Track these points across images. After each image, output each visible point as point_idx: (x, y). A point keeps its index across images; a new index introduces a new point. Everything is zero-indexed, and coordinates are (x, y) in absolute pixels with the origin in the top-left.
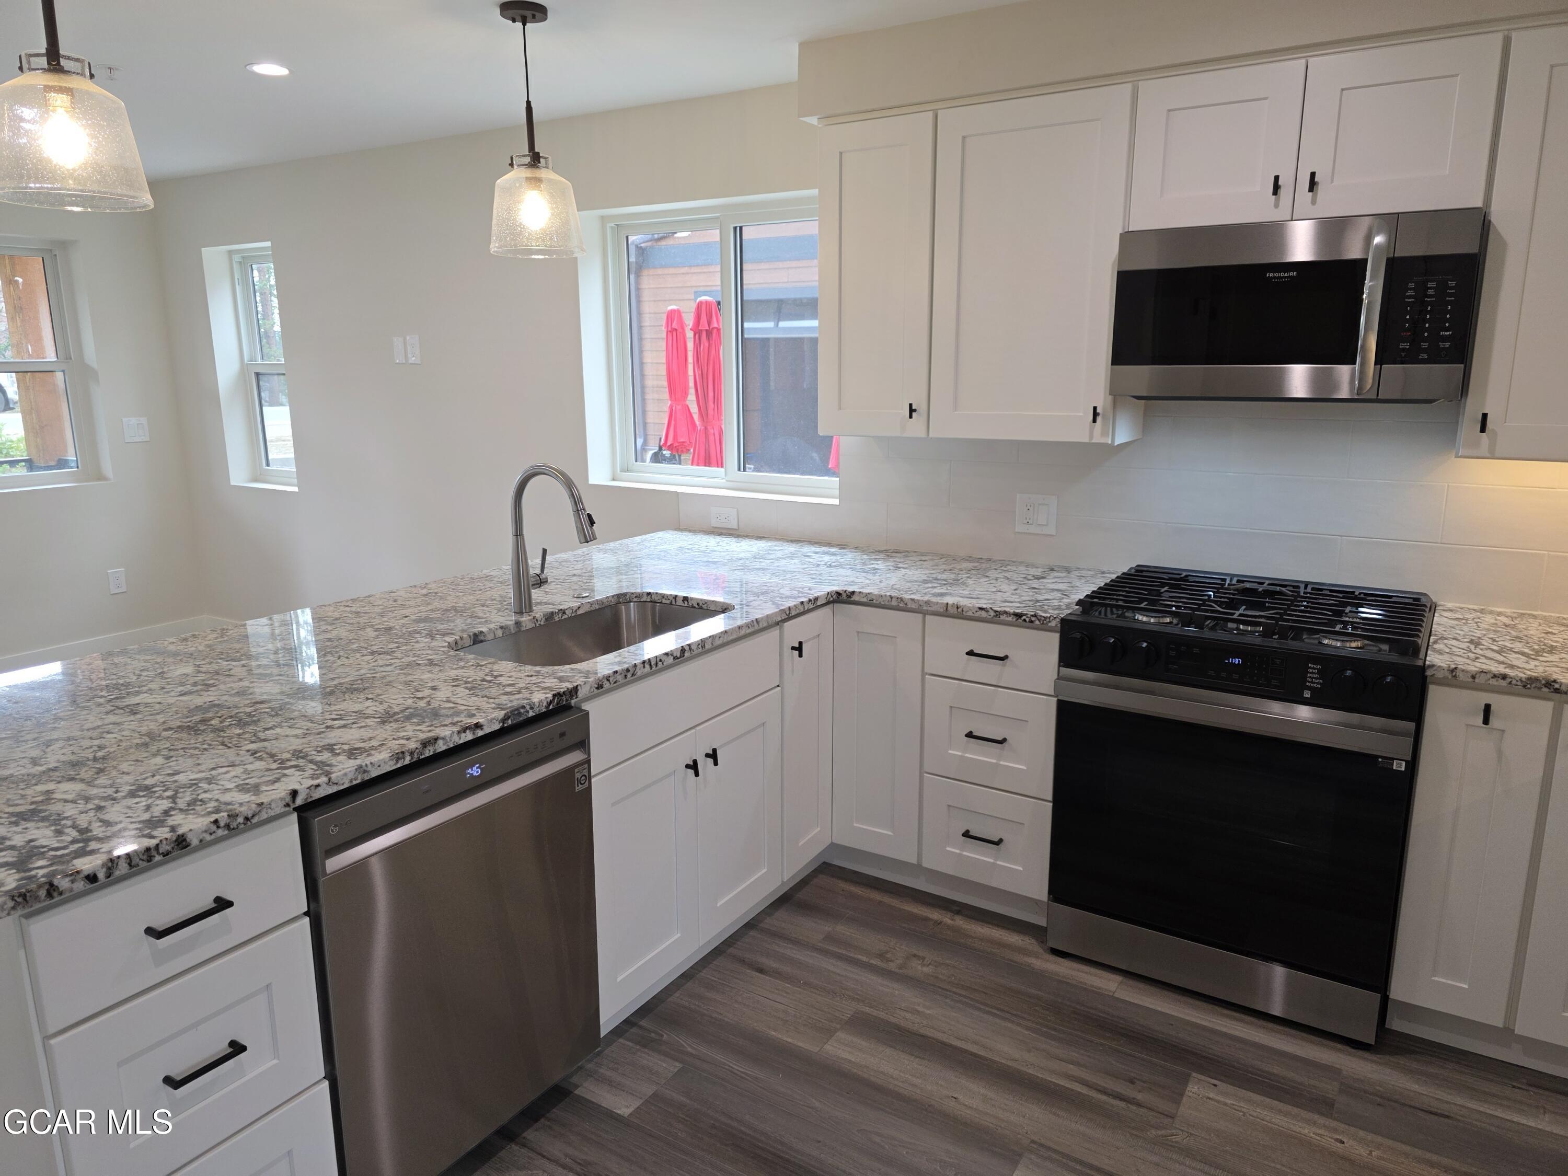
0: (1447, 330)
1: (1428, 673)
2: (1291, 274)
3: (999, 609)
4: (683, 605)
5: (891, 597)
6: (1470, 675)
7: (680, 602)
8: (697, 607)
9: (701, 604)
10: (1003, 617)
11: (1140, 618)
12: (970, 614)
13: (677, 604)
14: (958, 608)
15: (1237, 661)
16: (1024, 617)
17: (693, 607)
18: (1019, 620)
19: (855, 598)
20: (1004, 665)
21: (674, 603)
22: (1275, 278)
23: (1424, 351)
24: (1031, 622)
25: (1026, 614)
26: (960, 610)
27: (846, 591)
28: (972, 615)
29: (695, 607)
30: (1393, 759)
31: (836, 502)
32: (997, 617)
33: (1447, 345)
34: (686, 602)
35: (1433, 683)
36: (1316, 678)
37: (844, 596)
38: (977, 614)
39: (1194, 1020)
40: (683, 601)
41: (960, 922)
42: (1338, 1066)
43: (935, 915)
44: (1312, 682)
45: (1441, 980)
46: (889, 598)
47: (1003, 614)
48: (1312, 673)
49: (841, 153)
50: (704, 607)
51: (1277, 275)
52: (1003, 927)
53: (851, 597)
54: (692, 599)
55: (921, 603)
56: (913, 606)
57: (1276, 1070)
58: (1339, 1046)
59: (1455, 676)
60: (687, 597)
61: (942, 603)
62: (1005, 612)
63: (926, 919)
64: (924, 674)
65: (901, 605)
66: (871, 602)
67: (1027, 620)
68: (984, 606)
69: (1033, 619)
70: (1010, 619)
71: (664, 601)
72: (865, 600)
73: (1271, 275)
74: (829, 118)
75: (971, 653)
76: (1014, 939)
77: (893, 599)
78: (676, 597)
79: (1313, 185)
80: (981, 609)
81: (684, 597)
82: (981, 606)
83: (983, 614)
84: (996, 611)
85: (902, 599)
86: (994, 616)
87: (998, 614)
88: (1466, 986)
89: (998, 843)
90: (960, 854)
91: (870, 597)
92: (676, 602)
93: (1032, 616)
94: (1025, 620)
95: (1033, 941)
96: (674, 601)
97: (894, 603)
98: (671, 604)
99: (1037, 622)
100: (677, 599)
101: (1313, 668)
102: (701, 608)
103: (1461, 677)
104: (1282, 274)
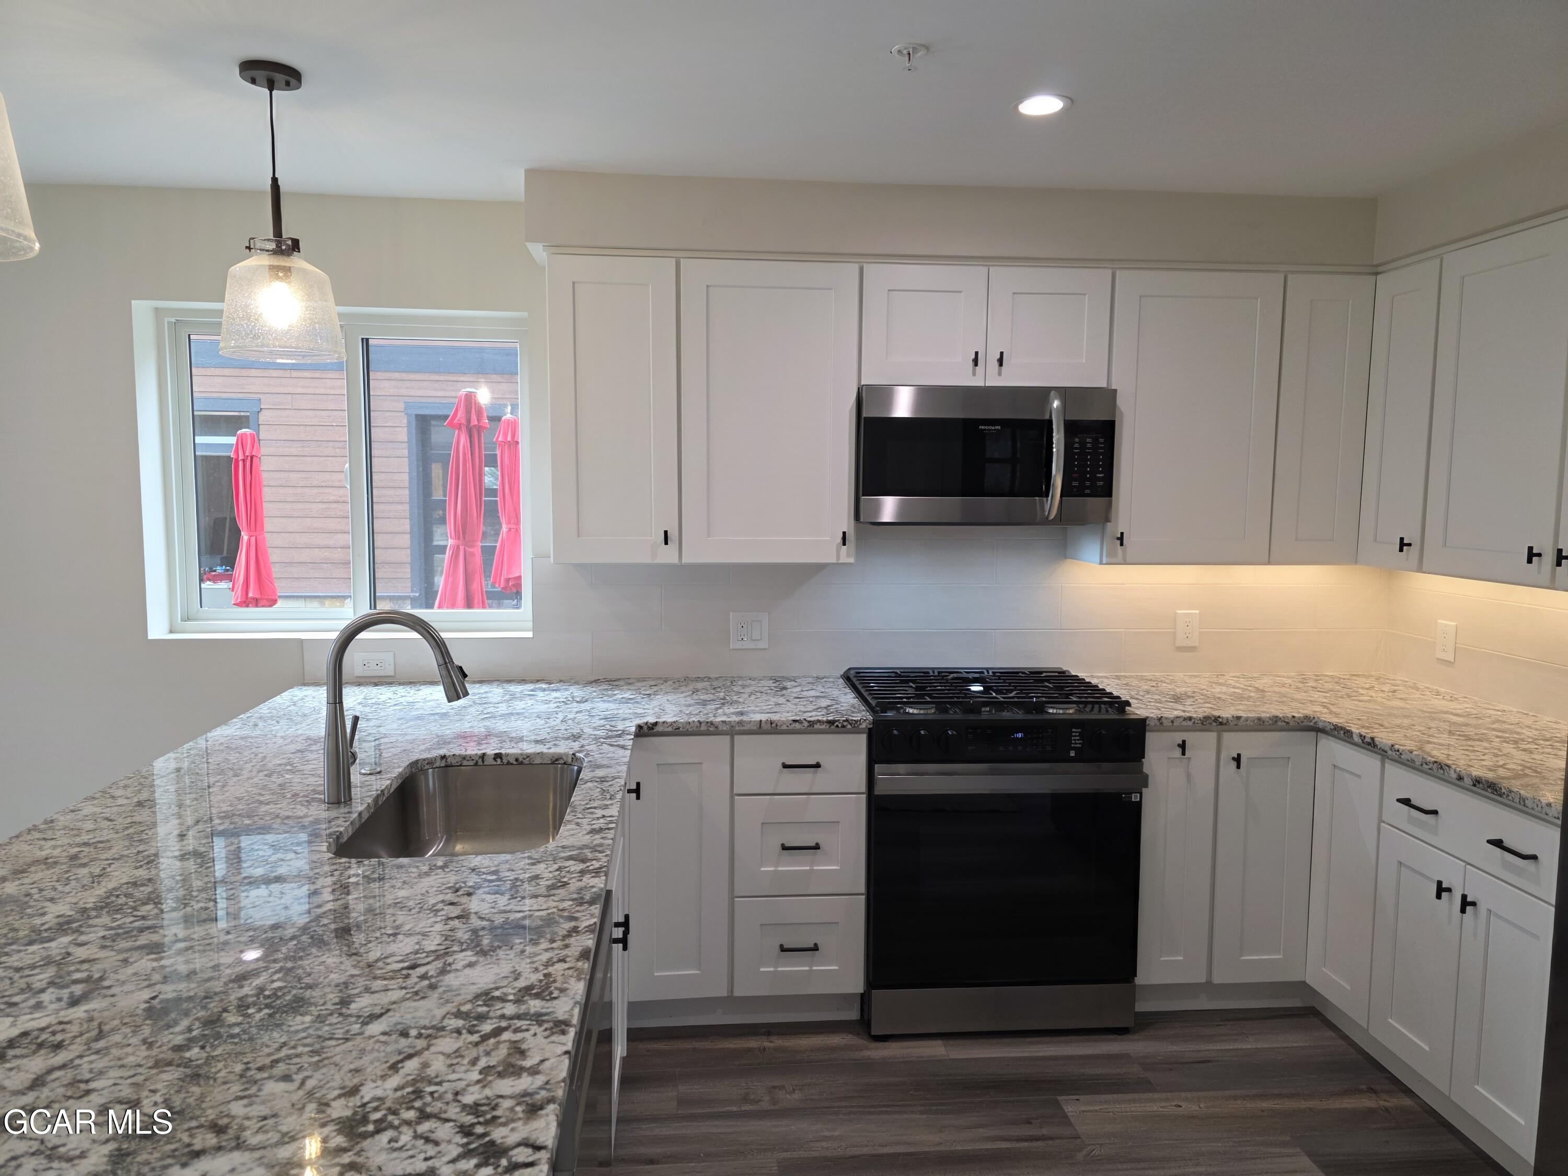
0: (1101, 472)
1: (1148, 722)
2: (997, 427)
3: (812, 719)
4: (495, 763)
5: (700, 723)
6: (1170, 721)
7: (489, 761)
8: (515, 763)
9: (520, 760)
10: (817, 726)
11: (911, 711)
12: (784, 727)
13: (485, 763)
14: (771, 723)
15: (1020, 735)
16: (837, 723)
17: (509, 763)
18: (833, 727)
19: (659, 729)
20: (816, 772)
21: (480, 762)
22: (985, 430)
23: (1087, 488)
24: (843, 726)
25: (839, 720)
26: (774, 725)
27: (647, 723)
28: (786, 728)
29: (512, 764)
30: (1131, 793)
31: (529, 634)
32: (811, 727)
33: (1101, 483)
34: (499, 760)
35: (1150, 731)
36: (1078, 740)
37: (645, 728)
38: (791, 727)
39: (1019, 1055)
40: (495, 759)
41: (778, 1042)
42: (1125, 1052)
43: (753, 1043)
44: (1076, 744)
45: (1166, 959)
46: (698, 724)
47: (816, 724)
48: (1075, 736)
49: (574, 283)
50: (526, 761)
51: (986, 428)
52: (821, 1033)
53: (653, 729)
54: (507, 755)
55: (732, 724)
56: (725, 728)
57: (1098, 1071)
58: (1111, 1037)
59: (1161, 723)
60: (501, 753)
61: (754, 721)
62: (819, 721)
63: (749, 1050)
64: (732, 795)
65: (711, 729)
66: (677, 731)
67: (840, 725)
68: (798, 718)
69: (845, 724)
70: (823, 727)
71: (465, 763)
72: (670, 729)
73: (983, 427)
74: (557, 247)
75: (785, 766)
76: (836, 1040)
77: (703, 724)
78: (483, 756)
79: (1001, 362)
80: (795, 721)
81: (496, 754)
82: (794, 718)
83: (797, 726)
84: (809, 722)
85: (712, 723)
86: (808, 726)
87: (811, 724)
88: (1181, 958)
89: (815, 948)
90: (775, 972)
91: (675, 726)
92: (483, 762)
93: (844, 721)
94: (837, 726)
95: (850, 1036)
96: (480, 760)
97: (703, 728)
98: (476, 764)
99: (849, 726)
100: (485, 757)
101: (1076, 731)
102: (522, 763)
103: (1165, 722)
104: (990, 427)
